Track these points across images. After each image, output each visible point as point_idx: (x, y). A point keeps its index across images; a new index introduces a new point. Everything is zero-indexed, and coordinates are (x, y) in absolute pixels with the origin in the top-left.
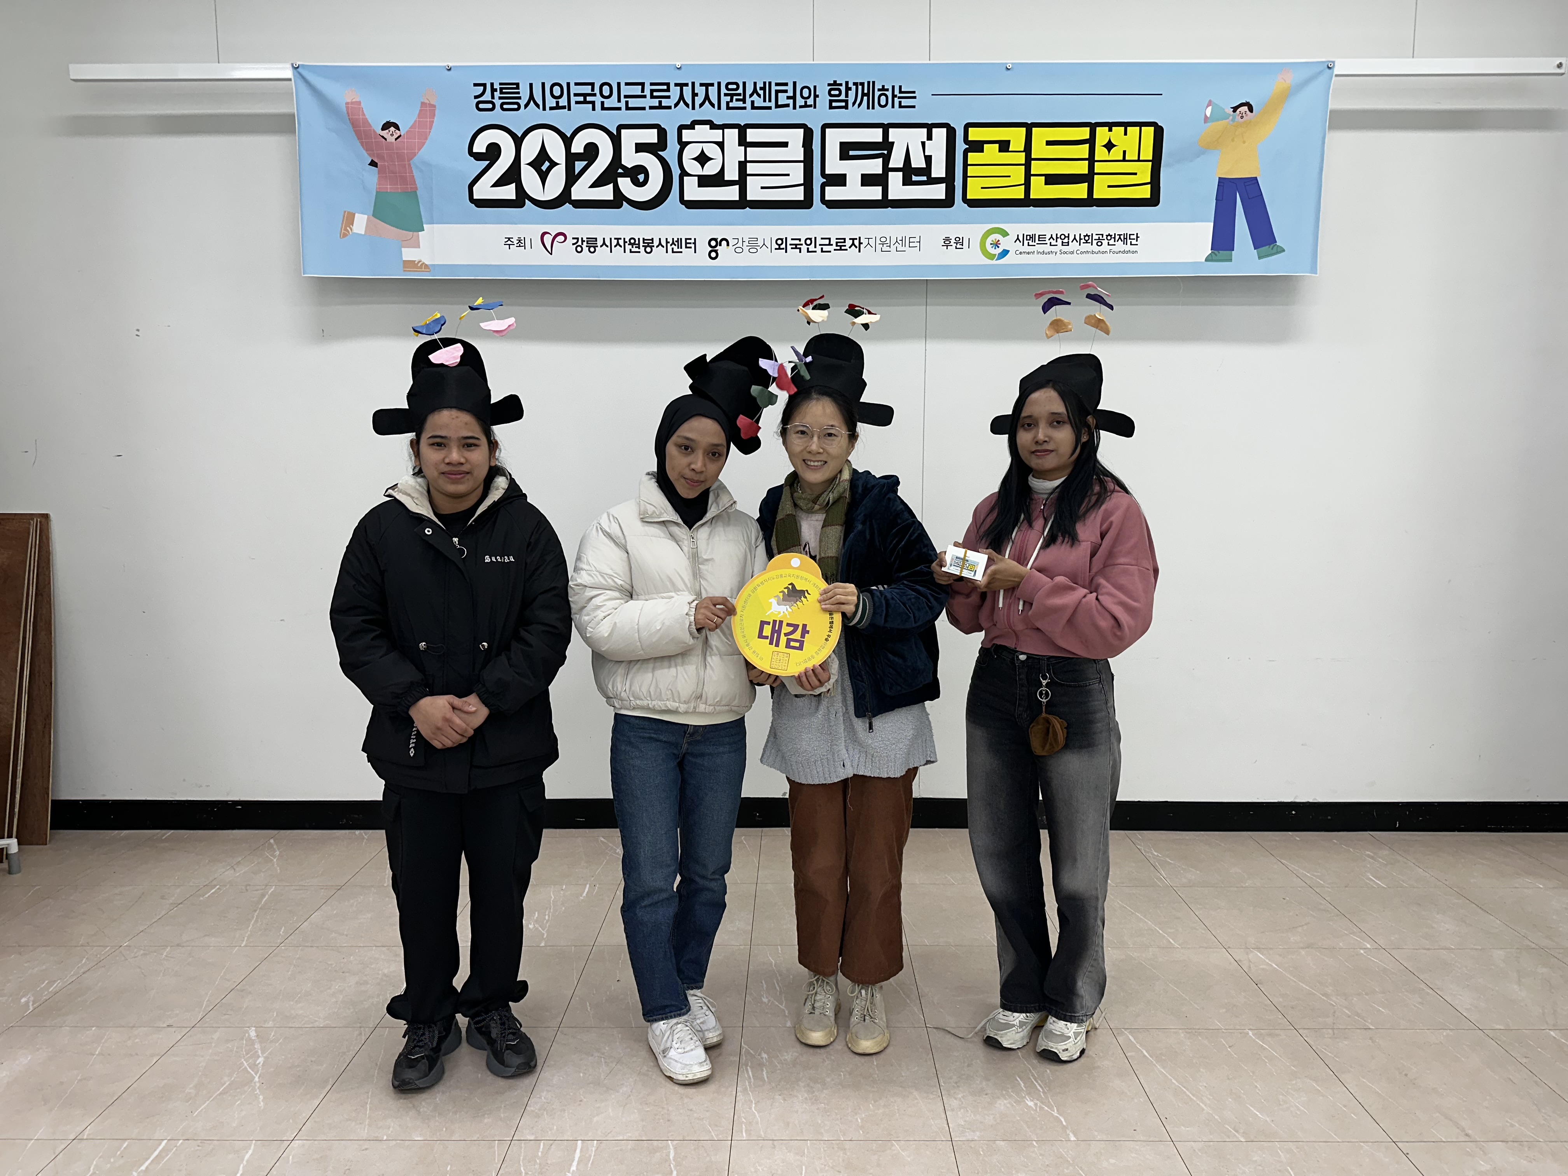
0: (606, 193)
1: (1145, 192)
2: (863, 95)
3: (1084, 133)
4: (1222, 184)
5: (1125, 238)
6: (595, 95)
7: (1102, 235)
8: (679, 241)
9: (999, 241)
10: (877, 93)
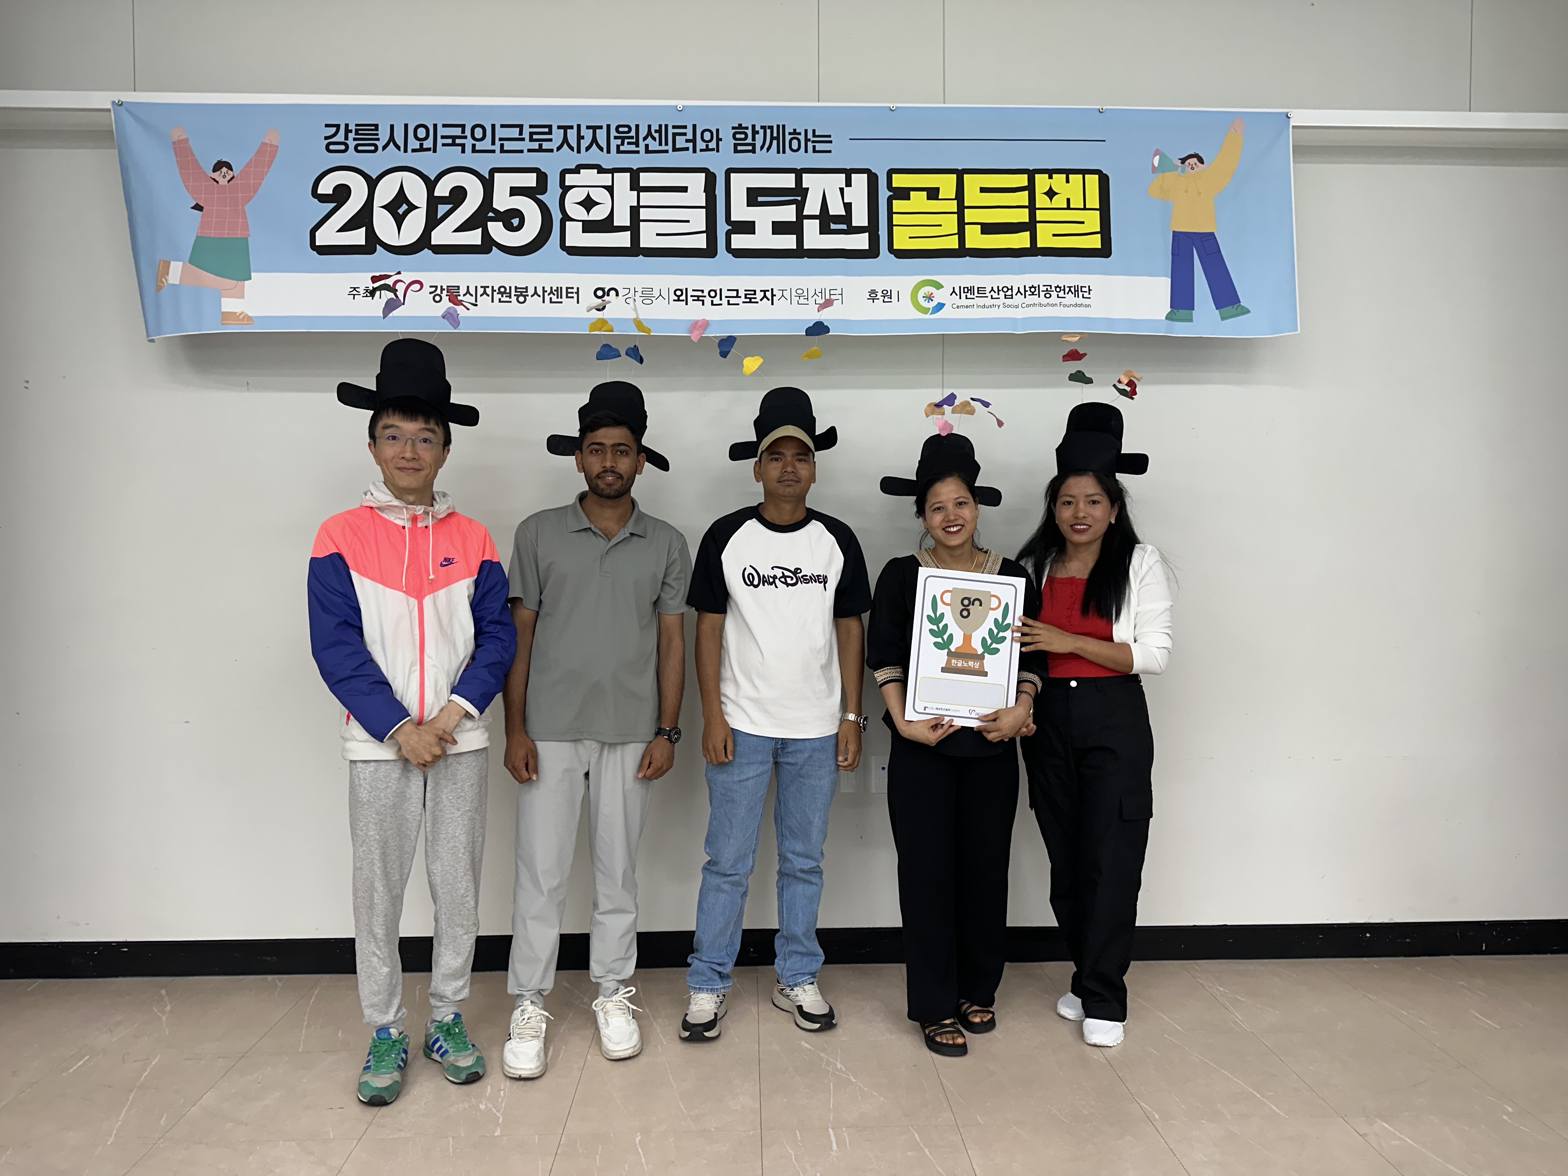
0: (474, 237)
1: (1095, 242)
2: (772, 138)
3: (1022, 180)
4: (1177, 238)
5: (1076, 291)
6: (466, 137)
7: (1051, 286)
8: (559, 291)
9: (932, 294)
10: (788, 138)
